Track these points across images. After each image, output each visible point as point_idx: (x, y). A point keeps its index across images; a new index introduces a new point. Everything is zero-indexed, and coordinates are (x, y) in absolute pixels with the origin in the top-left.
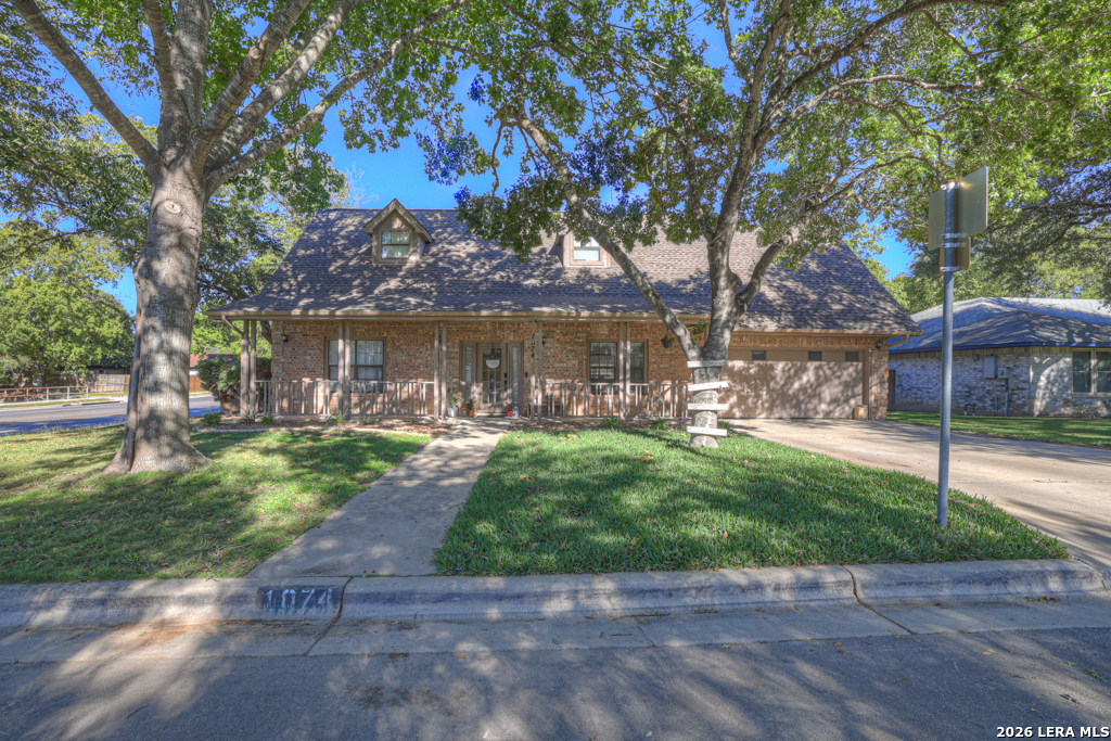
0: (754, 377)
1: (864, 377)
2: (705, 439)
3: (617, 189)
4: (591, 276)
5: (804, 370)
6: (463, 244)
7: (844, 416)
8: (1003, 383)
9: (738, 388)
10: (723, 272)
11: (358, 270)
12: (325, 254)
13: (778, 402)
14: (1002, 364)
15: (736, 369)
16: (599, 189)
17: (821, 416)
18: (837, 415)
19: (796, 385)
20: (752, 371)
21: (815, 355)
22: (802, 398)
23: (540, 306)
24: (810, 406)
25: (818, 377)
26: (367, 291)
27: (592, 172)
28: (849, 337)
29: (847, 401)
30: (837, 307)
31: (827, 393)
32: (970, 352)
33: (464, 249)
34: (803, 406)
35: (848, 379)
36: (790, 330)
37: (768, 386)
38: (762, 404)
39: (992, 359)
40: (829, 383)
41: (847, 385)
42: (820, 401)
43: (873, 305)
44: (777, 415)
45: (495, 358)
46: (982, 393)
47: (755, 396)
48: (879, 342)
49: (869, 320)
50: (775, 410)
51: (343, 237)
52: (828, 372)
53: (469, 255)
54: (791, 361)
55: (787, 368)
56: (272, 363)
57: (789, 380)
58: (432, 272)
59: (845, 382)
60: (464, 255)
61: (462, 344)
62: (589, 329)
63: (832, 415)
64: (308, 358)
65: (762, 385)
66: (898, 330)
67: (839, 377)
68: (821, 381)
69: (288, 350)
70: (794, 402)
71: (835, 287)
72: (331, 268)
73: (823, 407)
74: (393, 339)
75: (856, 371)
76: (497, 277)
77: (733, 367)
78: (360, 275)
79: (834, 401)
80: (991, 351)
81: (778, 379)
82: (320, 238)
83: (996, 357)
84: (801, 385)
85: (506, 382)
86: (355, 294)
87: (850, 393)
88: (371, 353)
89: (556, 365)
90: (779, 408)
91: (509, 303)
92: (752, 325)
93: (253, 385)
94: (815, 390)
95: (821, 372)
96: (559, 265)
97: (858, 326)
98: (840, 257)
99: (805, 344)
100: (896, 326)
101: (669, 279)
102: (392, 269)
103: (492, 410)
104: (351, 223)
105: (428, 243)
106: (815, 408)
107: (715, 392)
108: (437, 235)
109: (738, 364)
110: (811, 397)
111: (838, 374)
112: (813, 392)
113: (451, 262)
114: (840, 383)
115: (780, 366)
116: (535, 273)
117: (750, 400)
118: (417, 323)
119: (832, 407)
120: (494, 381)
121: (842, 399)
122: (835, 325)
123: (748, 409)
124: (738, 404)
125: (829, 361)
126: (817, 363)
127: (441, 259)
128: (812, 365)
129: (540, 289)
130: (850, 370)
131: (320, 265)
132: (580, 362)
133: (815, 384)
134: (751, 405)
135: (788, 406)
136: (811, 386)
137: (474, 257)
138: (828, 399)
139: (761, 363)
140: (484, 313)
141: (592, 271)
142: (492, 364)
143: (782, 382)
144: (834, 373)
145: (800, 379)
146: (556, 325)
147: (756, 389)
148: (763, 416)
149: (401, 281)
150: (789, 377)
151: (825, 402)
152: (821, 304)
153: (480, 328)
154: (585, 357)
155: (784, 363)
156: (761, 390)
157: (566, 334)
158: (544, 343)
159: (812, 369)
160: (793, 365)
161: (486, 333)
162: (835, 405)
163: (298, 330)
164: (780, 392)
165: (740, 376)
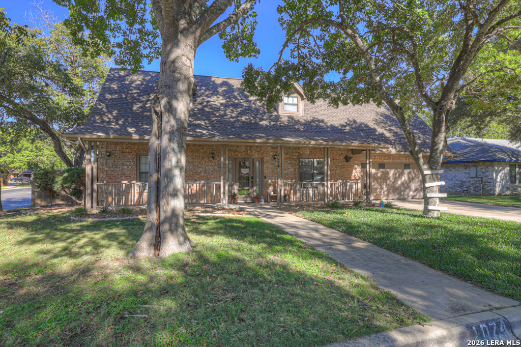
0: (380, 178)
2: (436, 212)
4: (295, 121)
5: (402, 174)
6: (215, 97)
7: (420, 197)
8: (480, 179)
9: (373, 184)
12: (126, 98)
13: (391, 191)
14: (479, 170)
17: (411, 197)
19: (399, 182)
20: (379, 175)
21: (407, 166)
22: (402, 189)
23: (285, 137)
24: (406, 193)
25: (409, 178)
31: (413, 186)
32: (462, 164)
33: (217, 100)
34: (402, 193)
37: (386, 183)
38: (384, 192)
39: (475, 168)
40: (414, 181)
42: (410, 190)
44: (391, 198)
45: (246, 168)
46: (469, 184)
47: (380, 188)
50: (390, 196)
51: (135, 88)
53: (222, 104)
54: (397, 169)
55: (395, 173)
57: (396, 179)
60: (219, 105)
62: (299, 151)
63: (415, 197)
64: (125, 167)
65: (384, 182)
66: (448, 153)
67: (418, 178)
68: (411, 180)
69: (110, 162)
70: (398, 191)
72: (135, 108)
73: (411, 193)
76: (243, 119)
79: (416, 190)
80: (474, 164)
81: (391, 179)
82: (118, 87)
83: (476, 167)
84: (401, 182)
90: (392, 195)
91: (265, 135)
92: (384, 150)
93: (96, 187)
94: (408, 184)
95: (410, 176)
96: (275, 113)
99: (403, 160)
100: (447, 151)
101: (336, 124)
103: (245, 199)
104: (137, 79)
106: (408, 194)
109: (372, 171)
110: (406, 188)
111: (418, 176)
112: (406, 186)
113: (211, 107)
115: (392, 172)
116: (264, 118)
117: (378, 190)
119: (415, 193)
120: (246, 182)
121: (420, 189)
123: (377, 195)
125: (414, 169)
126: (408, 170)
127: (206, 106)
128: (406, 171)
131: (125, 106)
132: (295, 170)
133: (408, 182)
134: (378, 193)
135: (396, 193)
136: (406, 182)
137: (225, 106)
138: (413, 189)
139: (383, 170)
140: (258, 140)
141: (295, 117)
142: (244, 171)
143: (393, 181)
145: (401, 179)
147: (380, 185)
148: (385, 198)
150: (396, 178)
151: (412, 191)
153: (238, 149)
154: (297, 167)
155: (394, 170)
156: (383, 185)
157: (287, 154)
158: (275, 158)
159: (406, 173)
160: (398, 172)
161: (242, 153)
162: (417, 192)
163: (118, 149)
164: (392, 185)
165: (373, 178)
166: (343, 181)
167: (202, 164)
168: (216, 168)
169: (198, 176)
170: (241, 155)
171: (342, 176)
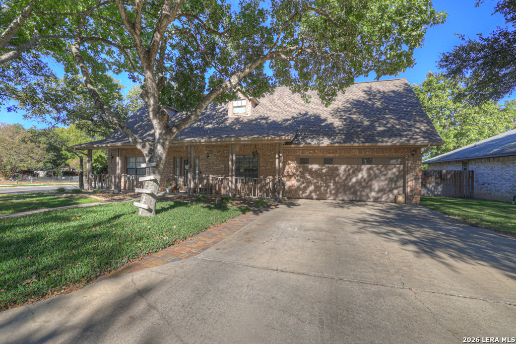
0: (325, 175)
1: (403, 175)
4: (239, 121)
5: (360, 170)
7: (388, 200)
9: (315, 181)
11: (144, 126)
12: (137, 120)
13: (341, 190)
15: (313, 170)
17: (372, 200)
18: (383, 199)
19: (354, 180)
20: (324, 171)
21: (369, 161)
22: (358, 188)
24: (364, 194)
25: (369, 175)
26: (142, 135)
28: (390, 148)
29: (391, 190)
30: (382, 129)
31: (376, 185)
34: (359, 193)
35: (392, 176)
37: (335, 180)
38: (330, 191)
40: (378, 179)
41: (391, 180)
42: (371, 190)
43: (410, 126)
44: (341, 198)
47: (326, 186)
48: (414, 151)
49: (402, 136)
50: (339, 195)
52: (377, 172)
54: (350, 165)
55: (347, 169)
56: (108, 167)
57: (349, 176)
59: (390, 178)
61: (174, 157)
63: (380, 200)
65: (331, 180)
66: (421, 142)
67: (385, 175)
68: (371, 177)
69: (113, 162)
70: (352, 190)
71: (386, 116)
72: (135, 126)
73: (373, 194)
75: (399, 171)
76: (195, 125)
77: (312, 168)
79: (380, 191)
81: (341, 176)
84: (357, 180)
87: (393, 186)
88: (141, 163)
94: (367, 183)
95: (371, 172)
96: (227, 116)
97: (390, 140)
98: (401, 97)
99: (357, 154)
100: (422, 139)
101: (279, 120)
106: (367, 195)
109: (315, 167)
110: (364, 187)
111: (385, 173)
114: (386, 179)
115: (342, 168)
116: (214, 122)
117: (322, 188)
119: (380, 195)
121: (388, 189)
122: (373, 141)
123: (321, 193)
124: (315, 191)
125: (378, 164)
126: (369, 166)
128: (365, 167)
130: (394, 171)
131: (132, 125)
133: (367, 179)
134: (323, 191)
135: (348, 193)
136: (365, 180)
138: (377, 189)
139: (330, 166)
141: (241, 118)
142: (187, 167)
143: (344, 178)
144: (381, 172)
145: (357, 176)
146: (214, 147)
147: (326, 182)
148: (331, 198)
151: (374, 191)
152: (370, 128)
153: (182, 150)
155: (345, 166)
156: (330, 182)
158: (208, 156)
159: (365, 169)
160: (352, 167)
161: (184, 152)
162: (382, 193)
164: (343, 184)
165: (317, 174)
168: (167, 165)
170: (183, 155)
171: (273, 172)
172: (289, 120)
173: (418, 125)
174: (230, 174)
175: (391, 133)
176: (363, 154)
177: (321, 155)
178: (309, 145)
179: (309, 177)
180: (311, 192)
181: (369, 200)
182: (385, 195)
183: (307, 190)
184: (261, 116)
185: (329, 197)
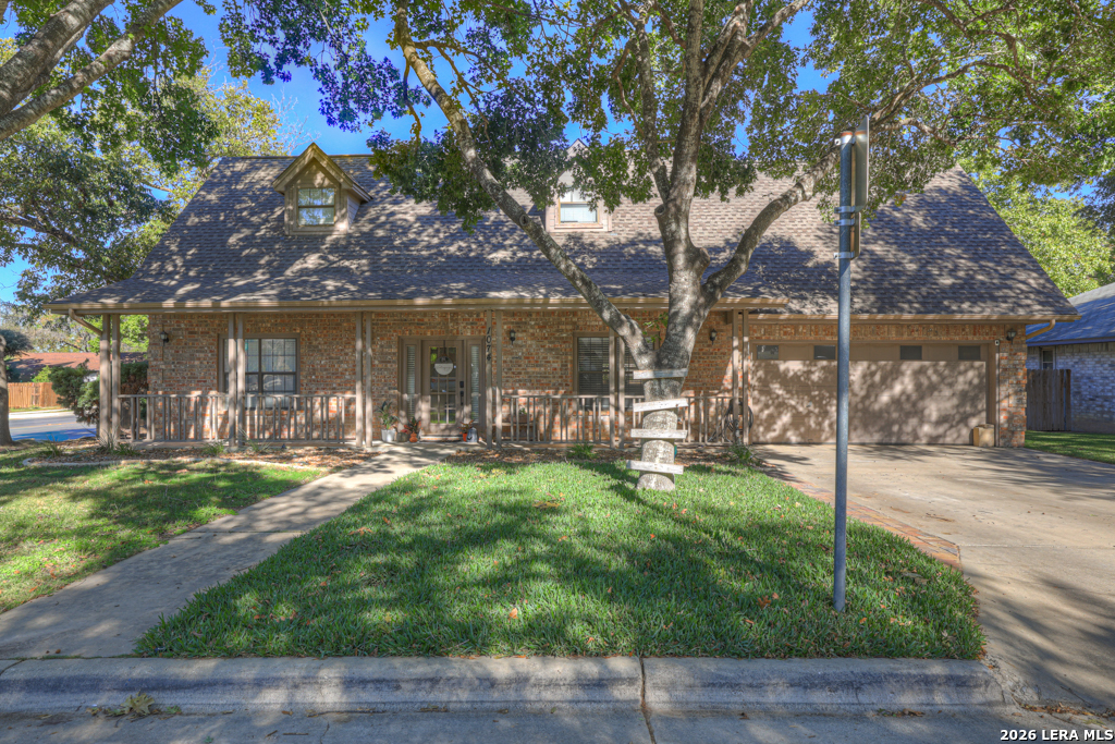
0: (819, 386)
1: (988, 386)
2: (654, 478)
3: (587, 126)
4: (582, 245)
5: (895, 374)
6: (412, 203)
7: (958, 442)
9: (795, 401)
10: (681, 248)
11: (267, 244)
12: (224, 221)
13: (856, 422)
15: (791, 373)
16: (562, 128)
17: (925, 440)
18: (949, 440)
19: (885, 398)
20: (815, 377)
21: (910, 352)
22: (895, 415)
23: (499, 289)
24: (907, 428)
25: (918, 386)
26: (275, 271)
27: (549, 106)
28: (963, 324)
29: (964, 419)
30: (947, 281)
31: (933, 409)
33: (411, 210)
34: (895, 428)
35: (966, 387)
36: (865, 316)
38: (831, 425)
40: (936, 393)
42: (922, 422)
43: (1004, 277)
44: (857, 440)
45: (447, 361)
47: (820, 414)
48: (1011, 330)
49: (994, 299)
50: (852, 434)
51: (251, 197)
53: (419, 218)
54: (876, 362)
55: (869, 372)
56: (149, 371)
57: (872, 389)
58: (364, 243)
59: (962, 392)
60: (411, 219)
61: (401, 341)
62: (575, 319)
63: (941, 441)
64: (197, 363)
65: (831, 398)
66: (1039, 312)
67: (951, 385)
68: (925, 391)
69: (170, 352)
70: (882, 421)
71: (947, 251)
72: (232, 240)
73: (926, 428)
74: (309, 336)
75: (979, 376)
76: (453, 249)
77: (787, 370)
78: (270, 250)
79: (944, 420)
81: (855, 388)
82: (220, 199)
84: (891, 397)
85: (462, 393)
86: (259, 276)
87: (969, 409)
88: (280, 356)
89: (530, 370)
91: (461, 285)
92: (809, 310)
93: (116, 403)
94: (913, 405)
95: (922, 378)
97: (977, 309)
98: (961, 205)
99: (893, 336)
100: (1038, 307)
102: (312, 240)
103: (447, 433)
104: (265, 175)
105: (363, 203)
106: (914, 431)
107: (672, 414)
108: (378, 192)
109: (794, 366)
110: (908, 415)
111: (950, 380)
112: (909, 408)
113: (393, 227)
114: (954, 395)
115: (858, 370)
116: (508, 242)
117: (812, 419)
118: (340, 315)
119: (941, 430)
120: (449, 395)
121: (957, 417)
122: (938, 307)
123: (809, 430)
124: (794, 426)
125: (936, 360)
126: (916, 364)
127: (381, 226)
128: (909, 367)
129: (509, 265)
130: (970, 375)
131: (215, 237)
132: (564, 365)
133: (914, 397)
134: (813, 425)
135: (872, 426)
136: (909, 398)
137: (425, 221)
138: (934, 416)
139: (829, 364)
140: (420, 301)
141: (585, 237)
142: (444, 369)
143: (863, 393)
145: (891, 387)
146: (529, 314)
147: (819, 404)
149: (320, 257)
150: (872, 386)
151: (929, 422)
152: (922, 278)
153: (426, 320)
154: (570, 358)
155: (865, 364)
156: (828, 404)
157: (544, 327)
158: (512, 339)
159: (909, 372)
160: (879, 368)
161: (434, 327)
162: (946, 426)
163: (183, 326)
164: (860, 406)
165: (797, 385)
166: (697, 393)
167: (346, 354)
168: (376, 362)
169: (339, 381)
170: (432, 333)
171: (695, 381)
172: (723, 250)
173: (1022, 276)
174: (612, 388)
175: (969, 291)
176: (905, 337)
177: (812, 337)
178: (799, 316)
179: (780, 392)
180: (785, 430)
181: (917, 442)
182: (954, 430)
183: (775, 423)
184: (641, 234)
185: (827, 439)
